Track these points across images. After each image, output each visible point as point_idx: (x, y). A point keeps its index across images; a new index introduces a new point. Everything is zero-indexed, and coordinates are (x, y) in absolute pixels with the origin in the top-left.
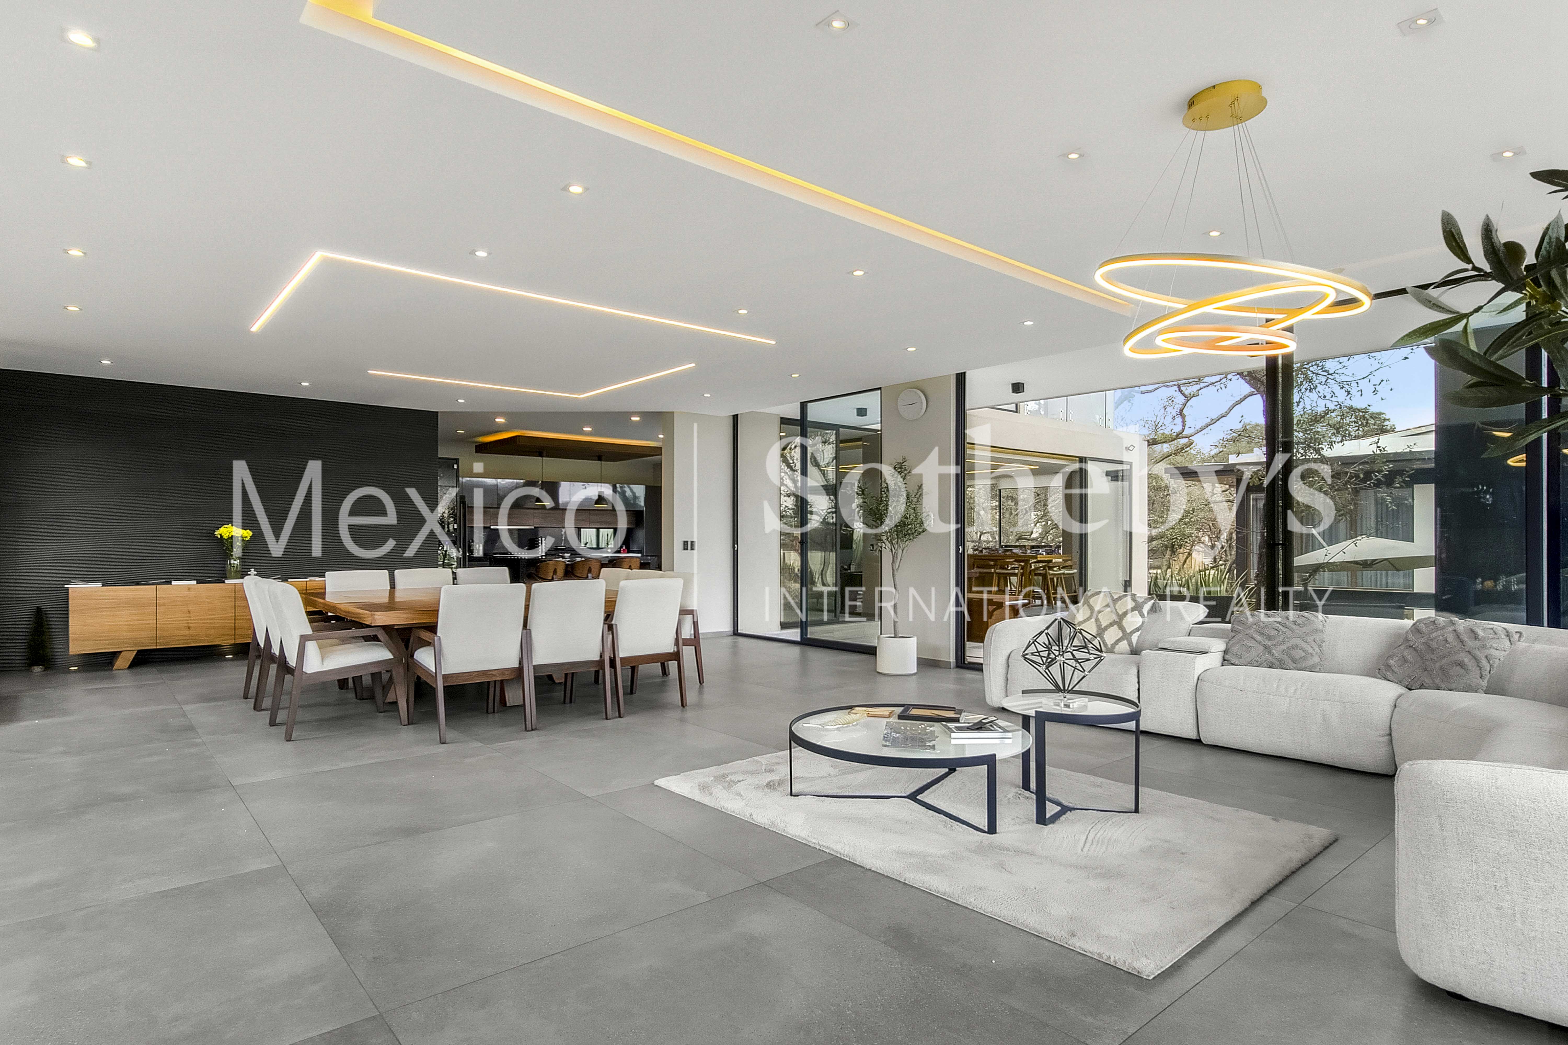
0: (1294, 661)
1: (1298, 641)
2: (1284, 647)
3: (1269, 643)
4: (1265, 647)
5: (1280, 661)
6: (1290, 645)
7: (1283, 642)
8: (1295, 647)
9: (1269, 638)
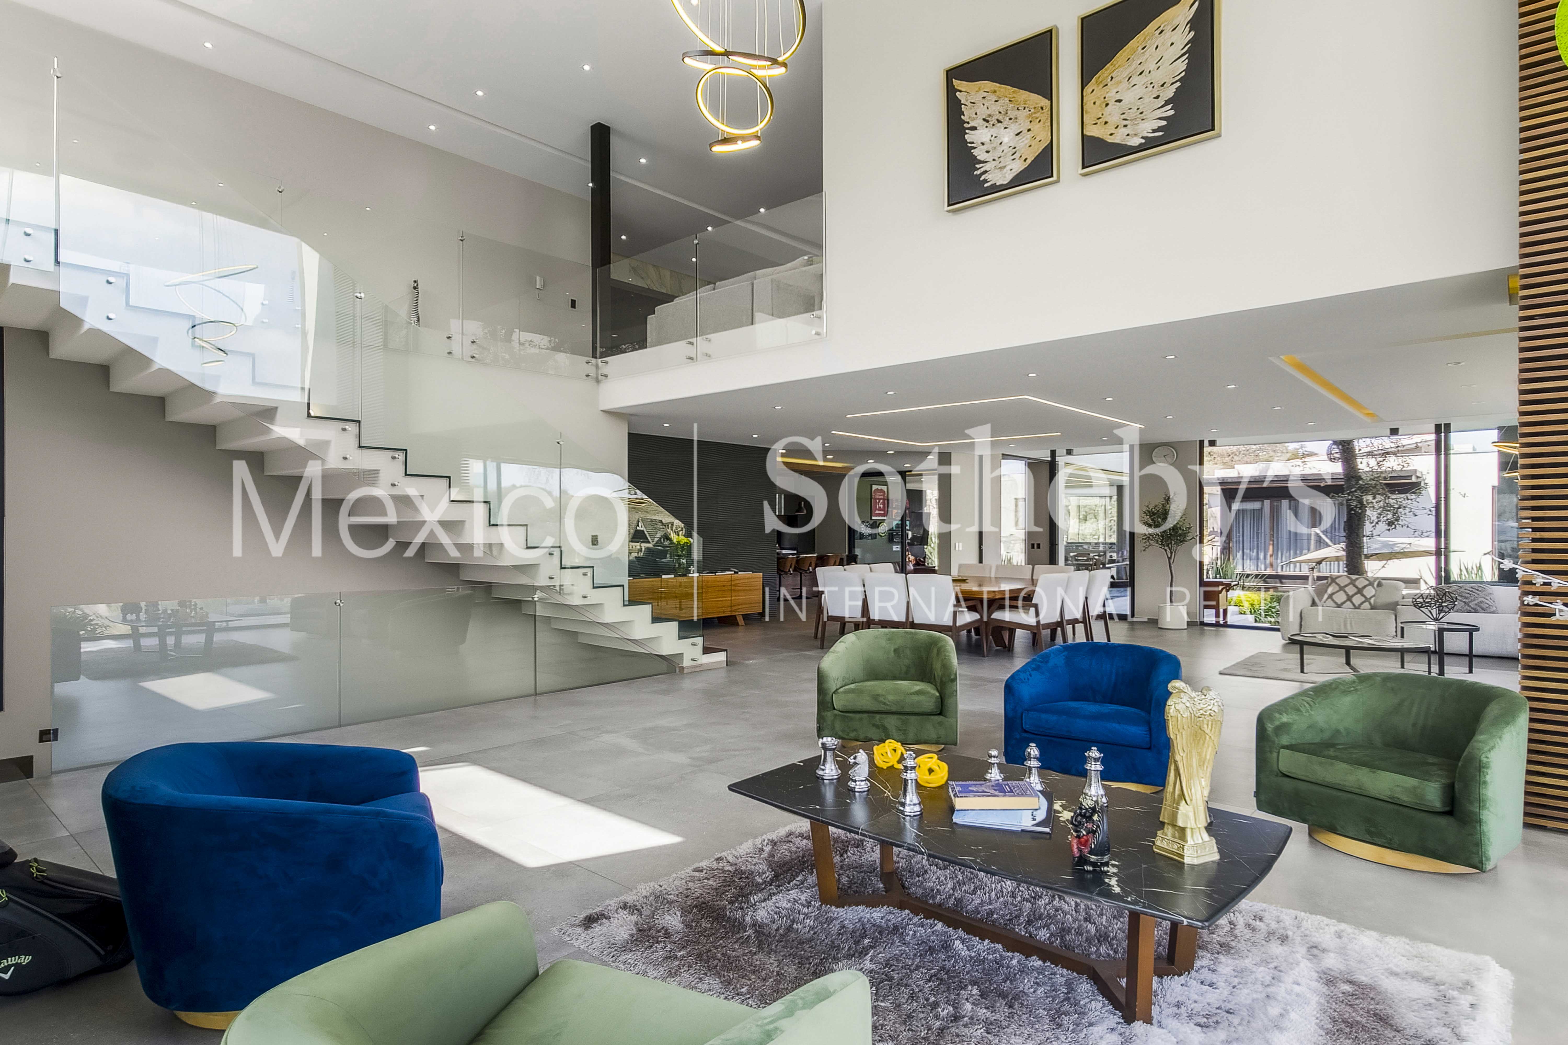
0: (1483, 609)
1: (1483, 599)
2: (1475, 602)
3: (1467, 600)
4: (1465, 602)
5: (1474, 609)
6: (1479, 601)
7: (1474, 600)
8: (1482, 602)
9: (1466, 598)
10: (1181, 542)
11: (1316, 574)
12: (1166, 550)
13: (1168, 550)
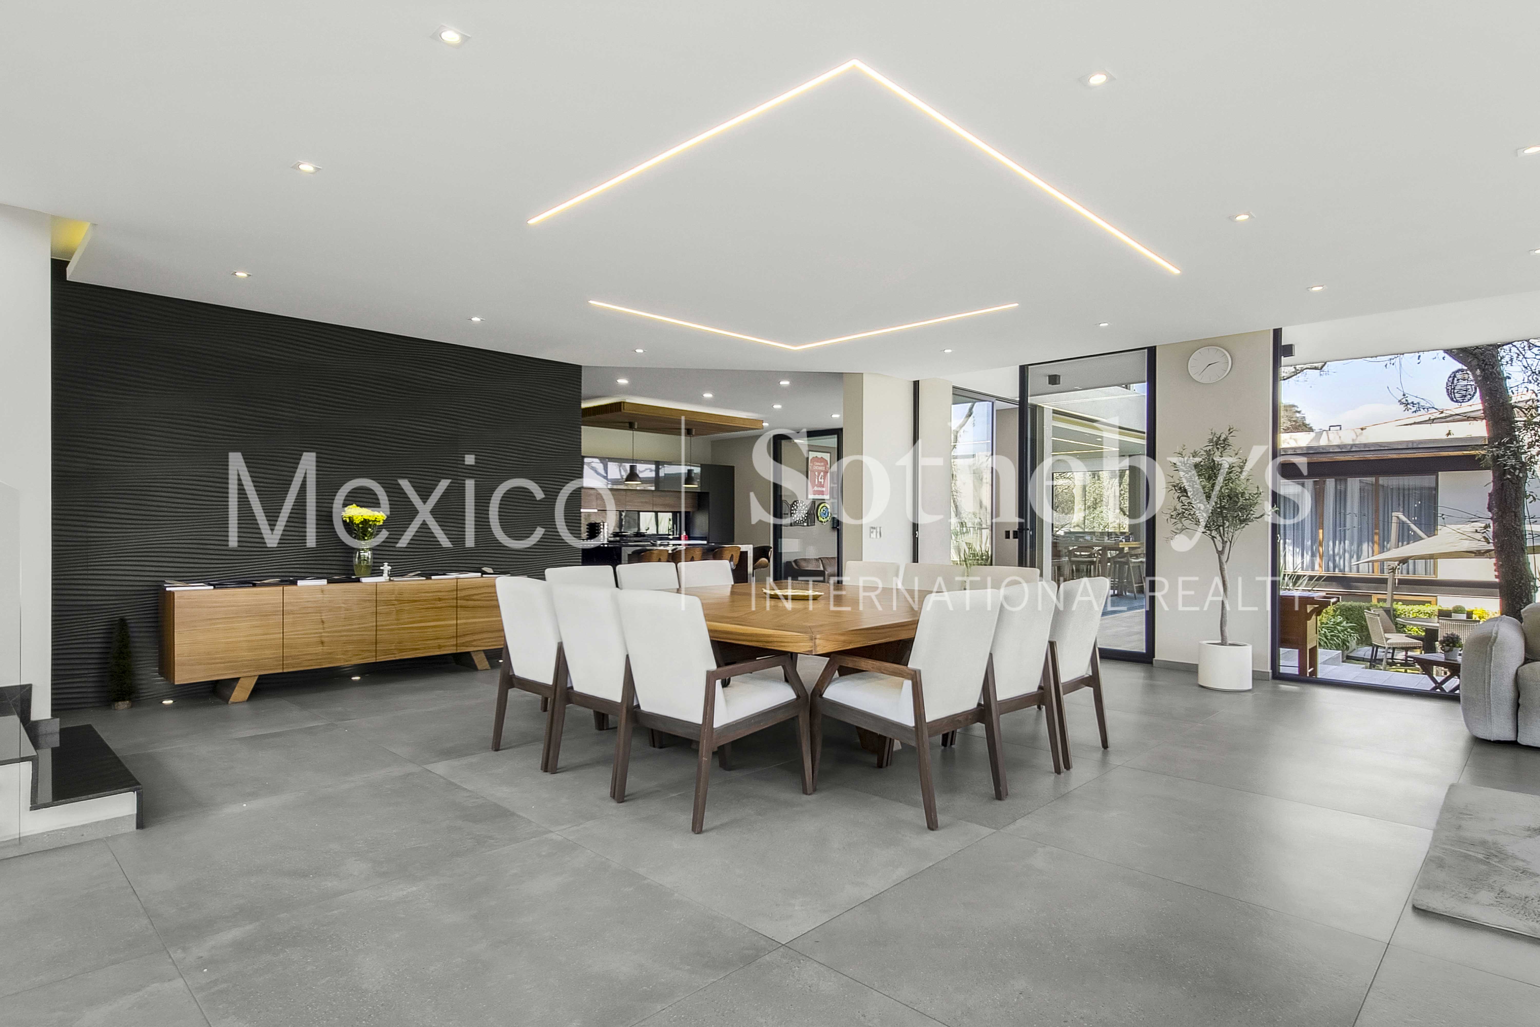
10: (1242, 522)
11: (1398, 576)
12: (1213, 538)
13: (1219, 538)
